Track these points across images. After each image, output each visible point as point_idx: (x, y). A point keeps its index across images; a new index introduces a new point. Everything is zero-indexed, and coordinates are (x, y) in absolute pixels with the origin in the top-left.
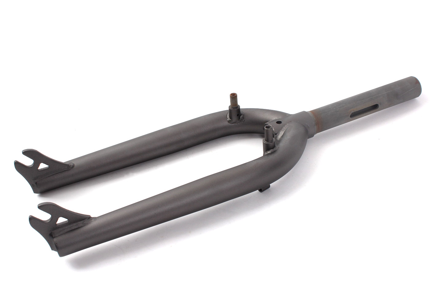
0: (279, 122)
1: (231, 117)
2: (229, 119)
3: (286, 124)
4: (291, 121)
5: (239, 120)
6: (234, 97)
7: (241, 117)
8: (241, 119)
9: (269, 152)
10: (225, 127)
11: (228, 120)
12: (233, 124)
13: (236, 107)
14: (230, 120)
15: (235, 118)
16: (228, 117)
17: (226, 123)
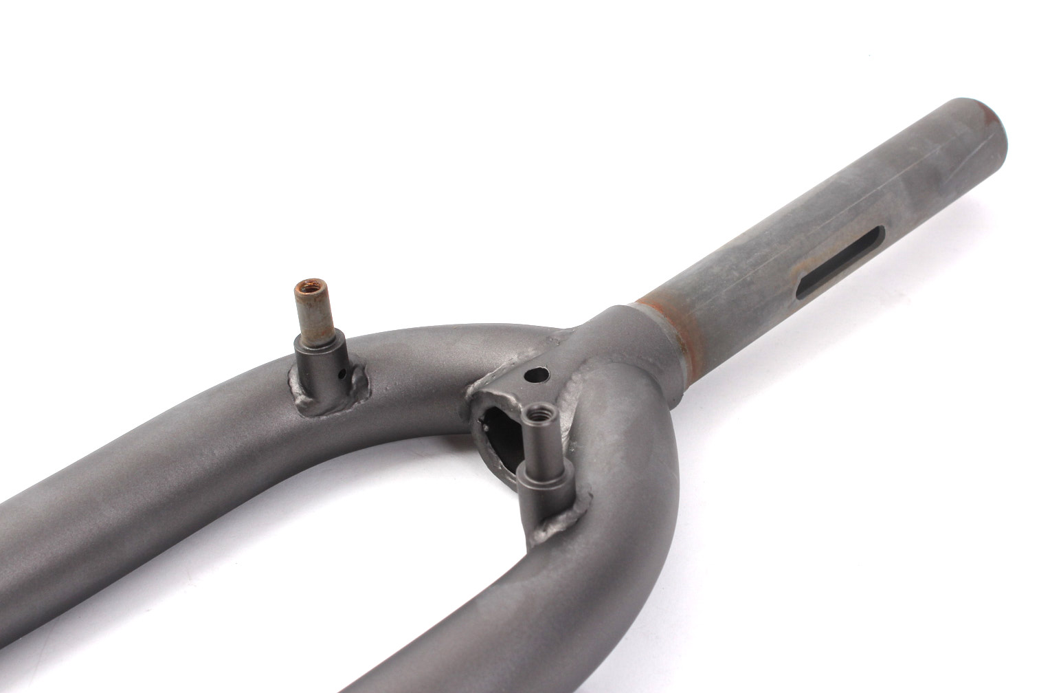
0: (536, 376)
1: (308, 388)
2: (300, 398)
3: (570, 379)
4: (584, 362)
5: (348, 394)
6: (315, 298)
7: (354, 380)
8: (355, 388)
9: (553, 529)
10: (289, 438)
11: (298, 402)
12: (324, 418)
13: (328, 340)
14: (309, 400)
15: (328, 391)
16: (296, 387)
17: (290, 418)
